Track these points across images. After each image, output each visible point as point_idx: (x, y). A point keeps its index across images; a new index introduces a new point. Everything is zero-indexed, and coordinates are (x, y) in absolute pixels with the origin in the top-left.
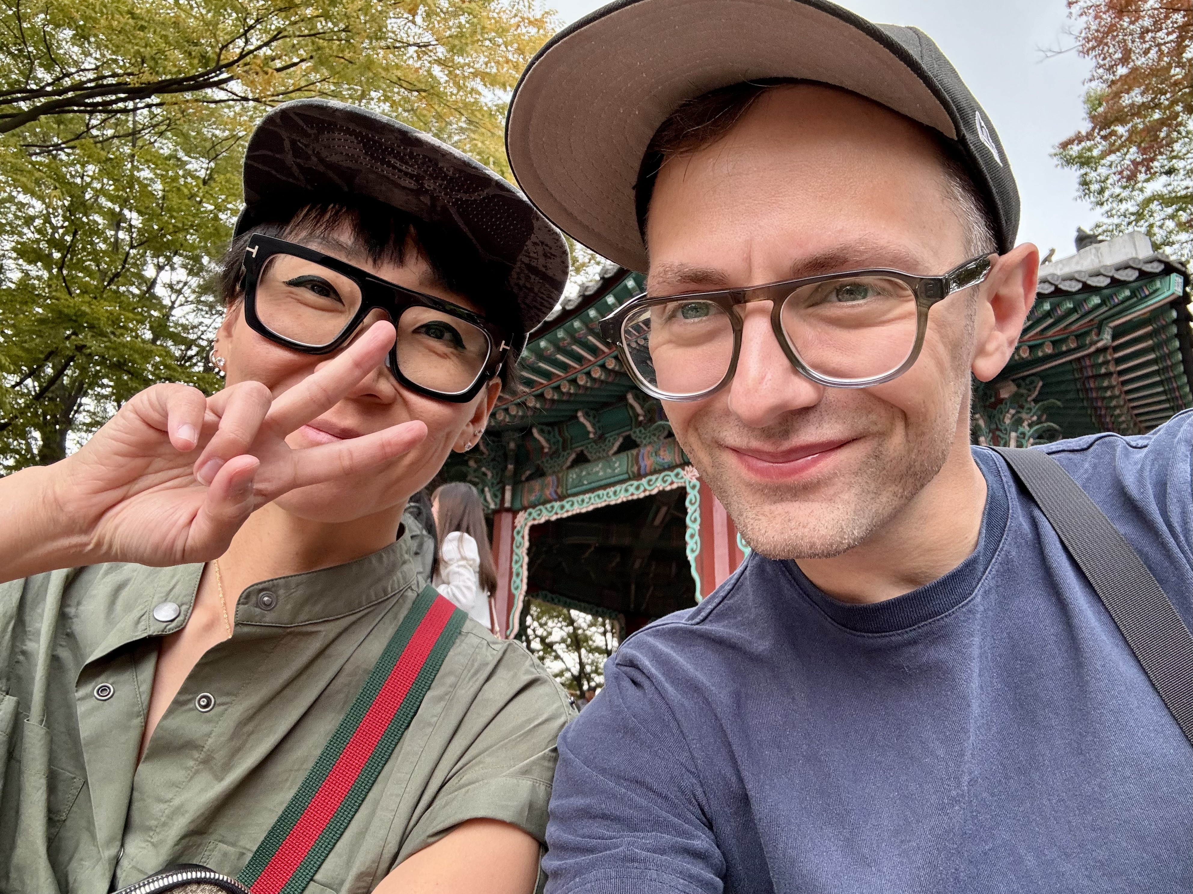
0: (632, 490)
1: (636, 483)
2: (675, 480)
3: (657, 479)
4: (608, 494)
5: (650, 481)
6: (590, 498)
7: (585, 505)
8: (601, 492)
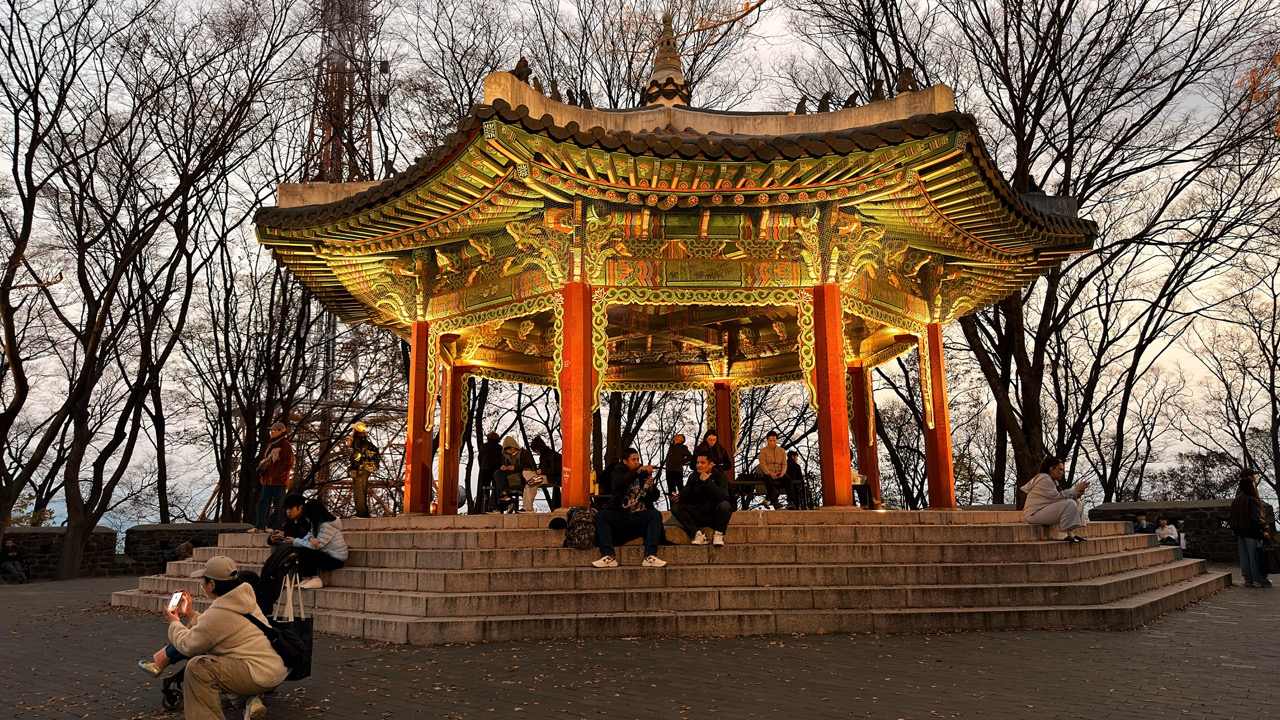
0: (741, 297)
1: (746, 293)
2: (788, 298)
3: (768, 294)
4: (713, 295)
5: (762, 294)
6: (691, 295)
7: (685, 299)
8: (704, 292)
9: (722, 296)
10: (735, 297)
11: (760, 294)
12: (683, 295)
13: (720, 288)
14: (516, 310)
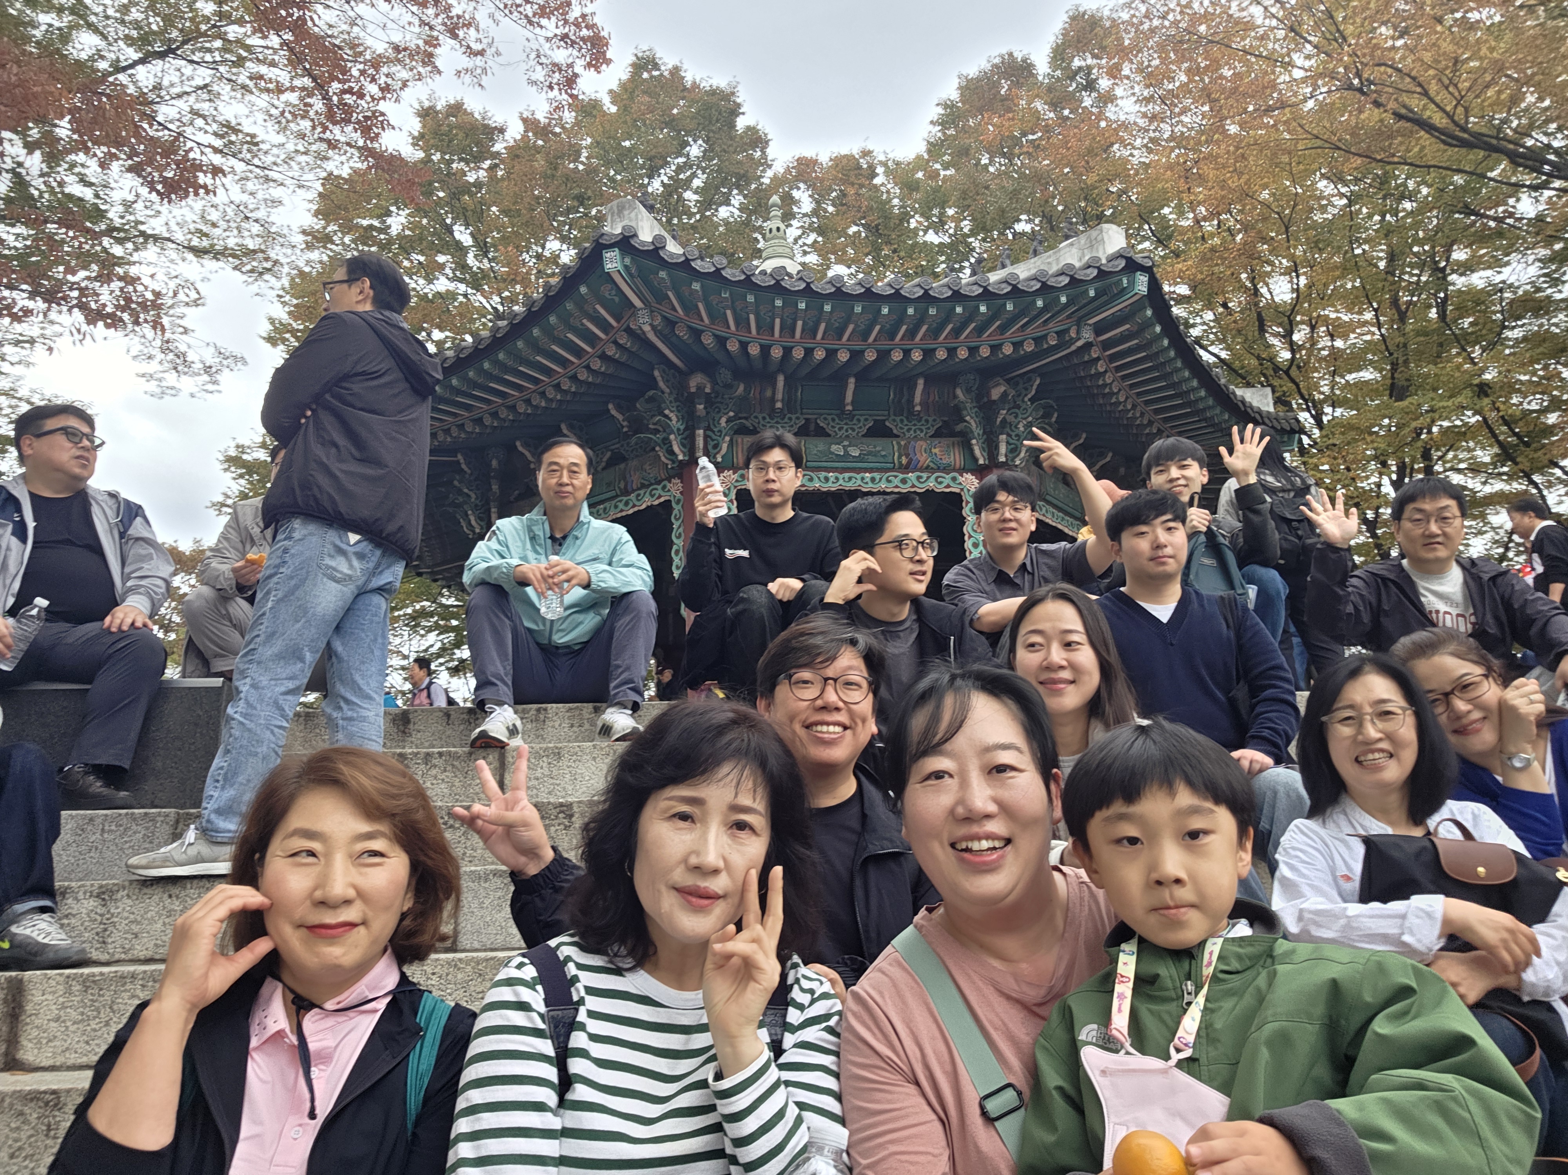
9: (873, 480)
10: (889, 481)
11: (919, 478)
12: (827, 479)
13: (870, 470)
14: (621, 506)
